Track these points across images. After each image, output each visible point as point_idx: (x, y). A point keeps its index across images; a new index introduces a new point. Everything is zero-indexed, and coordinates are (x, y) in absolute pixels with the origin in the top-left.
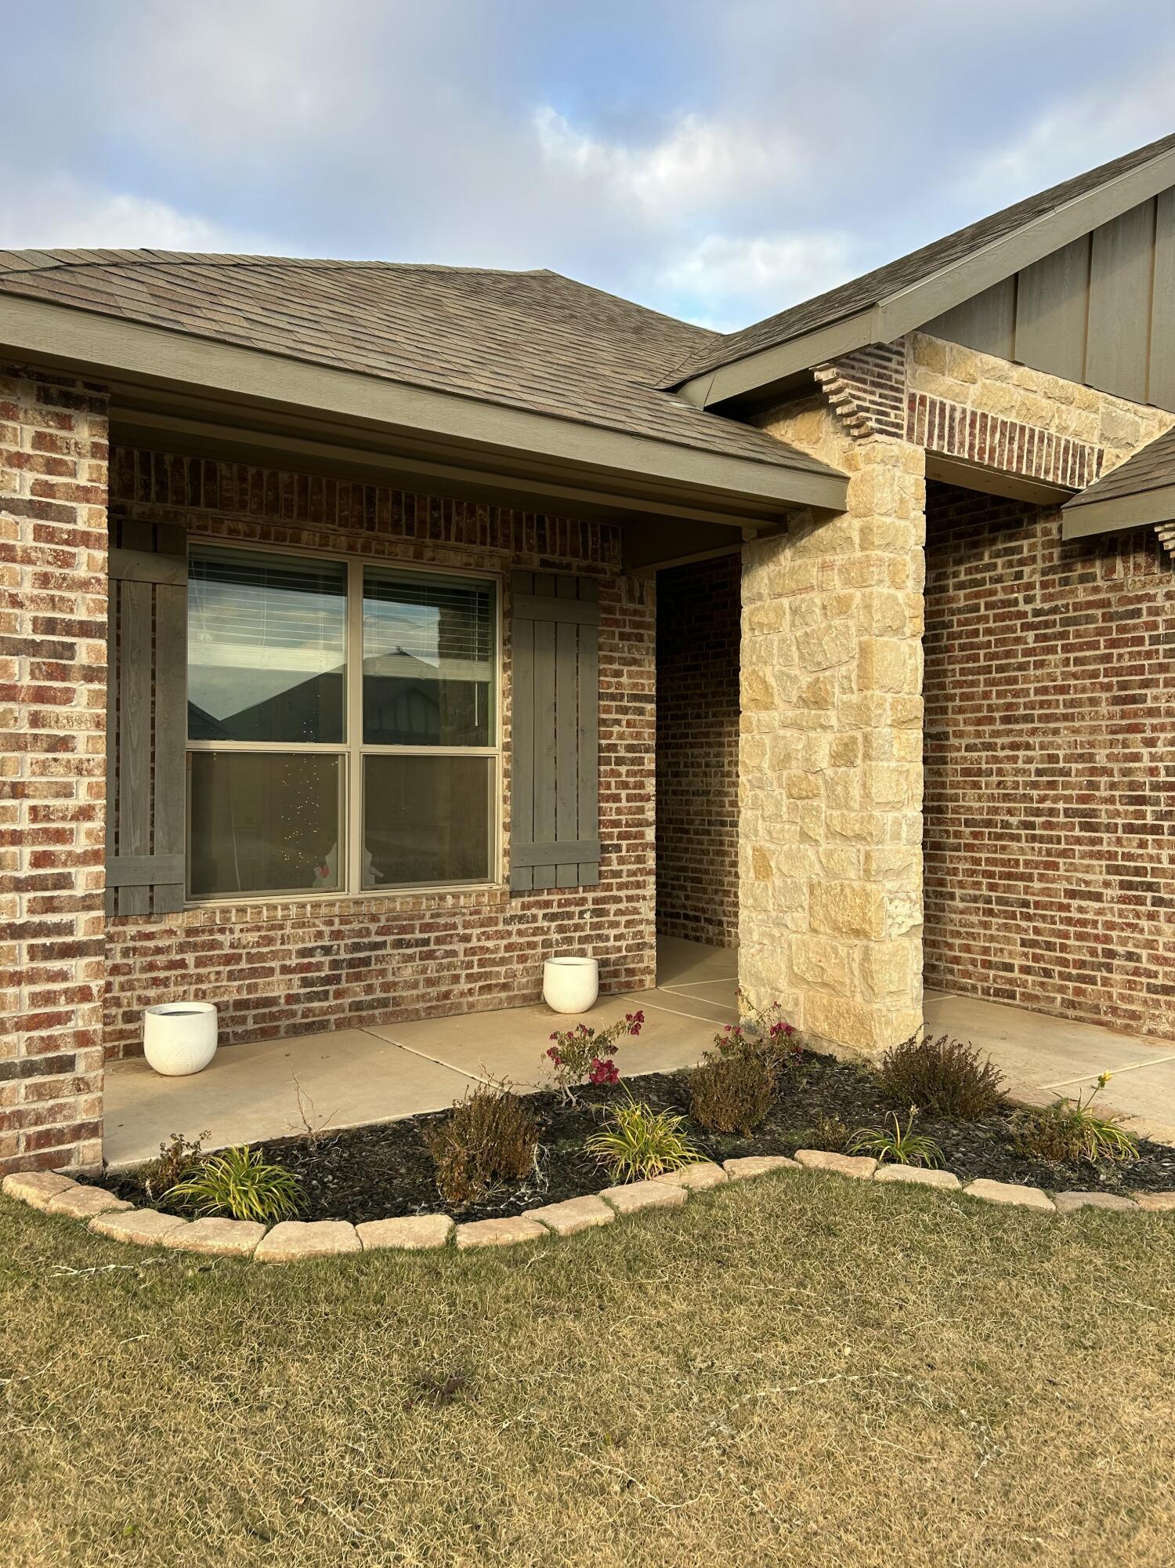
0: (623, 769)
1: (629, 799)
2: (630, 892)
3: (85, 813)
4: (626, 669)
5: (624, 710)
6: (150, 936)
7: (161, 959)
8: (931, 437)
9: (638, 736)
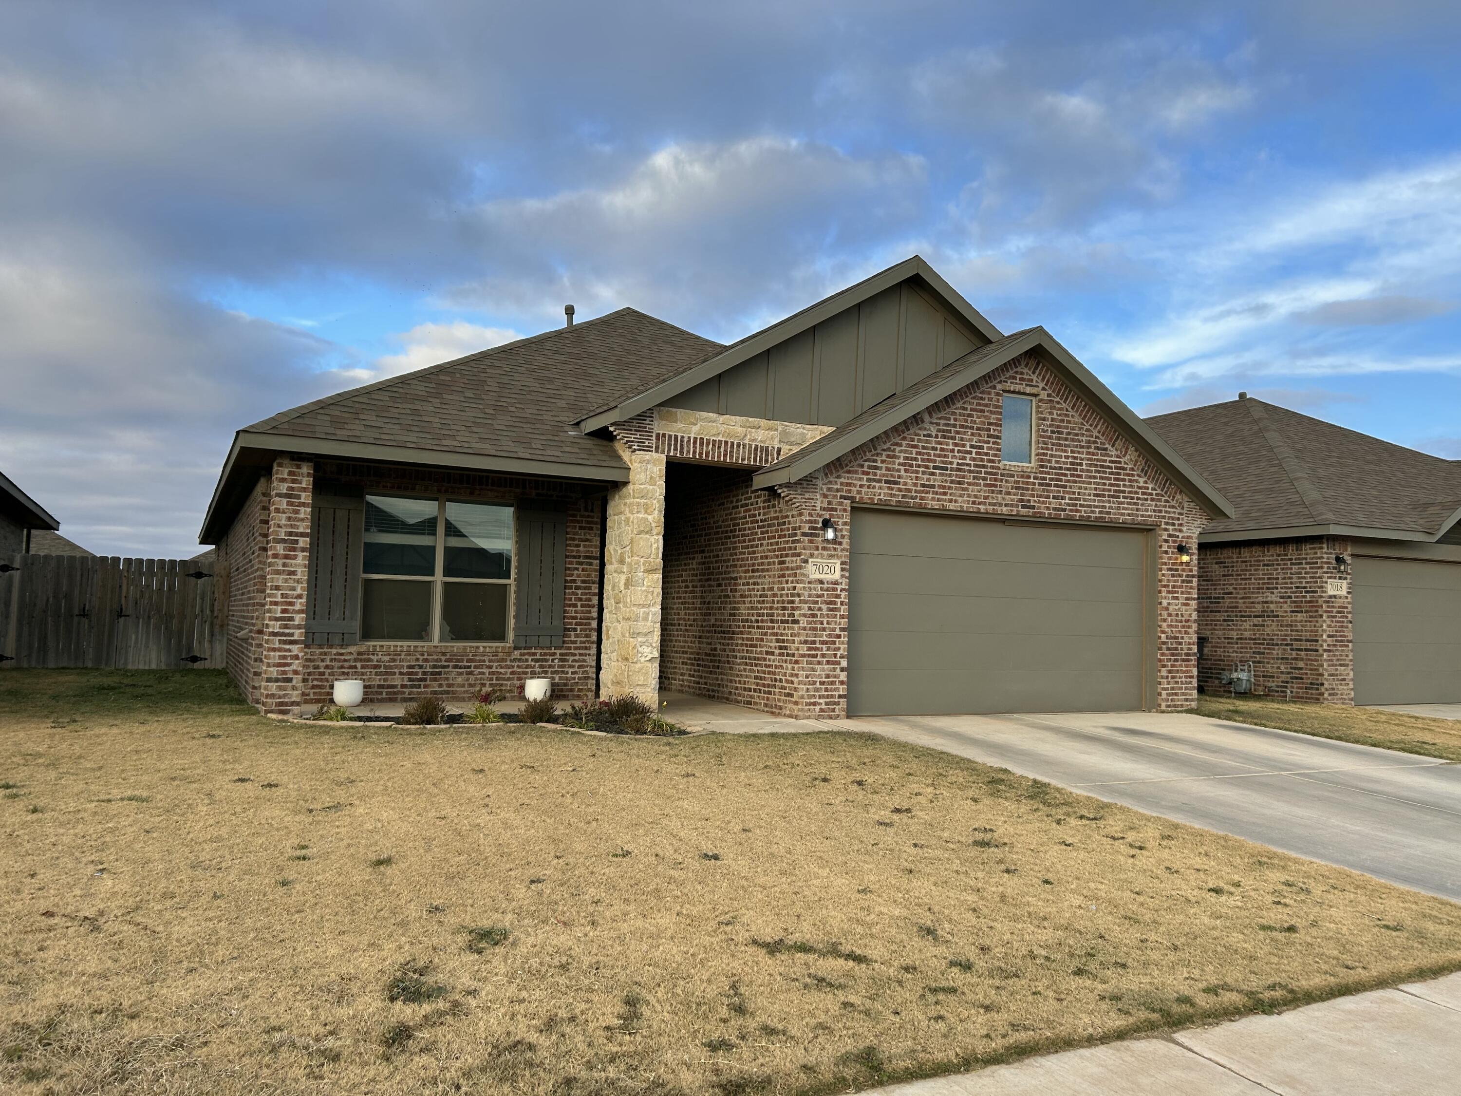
0: (579, 592)
1: (582, 606)
2: (581, 652)
4: (582, 544)
5: (581, 563)
6: (342, 654)
7: (346, 664)
8: (669, 450)
9: (589, 576)
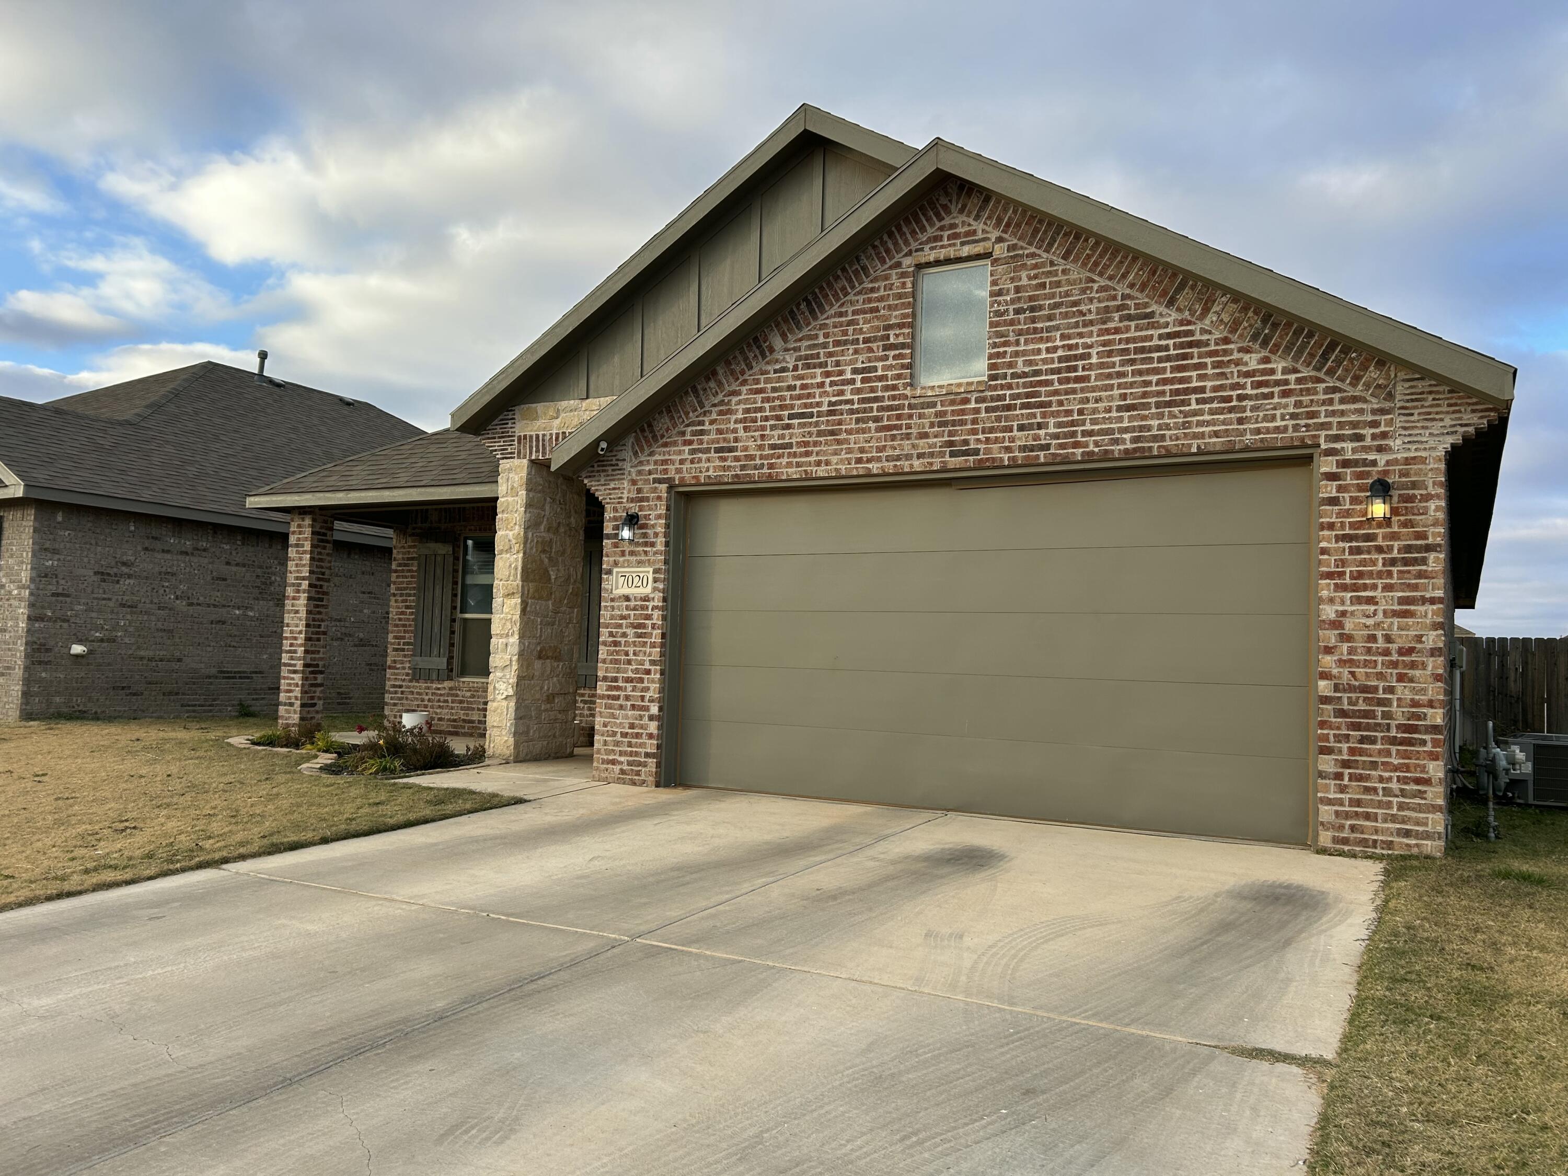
3: (300, 632)
6: (439, 689)
7: (442, 698)
8: (531, 453)
